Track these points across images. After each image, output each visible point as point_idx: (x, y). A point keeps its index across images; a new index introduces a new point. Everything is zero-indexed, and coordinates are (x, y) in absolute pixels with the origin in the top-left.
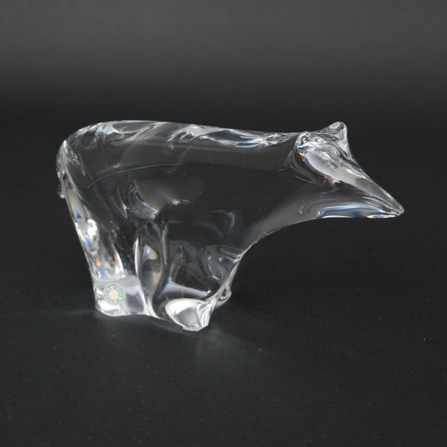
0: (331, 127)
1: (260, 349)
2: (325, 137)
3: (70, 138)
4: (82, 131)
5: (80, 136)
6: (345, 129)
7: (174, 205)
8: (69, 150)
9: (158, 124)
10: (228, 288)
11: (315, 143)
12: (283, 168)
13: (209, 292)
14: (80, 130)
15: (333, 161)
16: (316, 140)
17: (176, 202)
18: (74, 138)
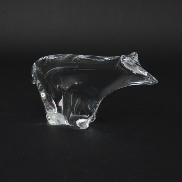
0: (132, 54)
1: (108, 134)
2: (130, 57)
3: (36, 62)
4: (41, 59)
5: (40, 61)
6: (137, 54)
7: (75, 84)
8: (36, 66)
9: (67, 55)
10: (95, 116)
11: (127, 59)
12: (115, 69)
13: (89, 116)
14: (40, 59)
15: (134, 65)
16: (127, 58)
17: (76, 83)
18: (38, 62)
